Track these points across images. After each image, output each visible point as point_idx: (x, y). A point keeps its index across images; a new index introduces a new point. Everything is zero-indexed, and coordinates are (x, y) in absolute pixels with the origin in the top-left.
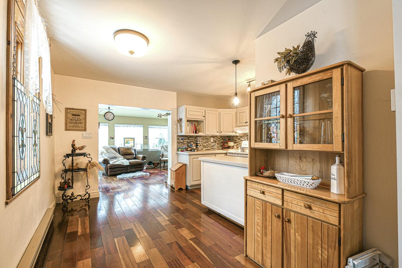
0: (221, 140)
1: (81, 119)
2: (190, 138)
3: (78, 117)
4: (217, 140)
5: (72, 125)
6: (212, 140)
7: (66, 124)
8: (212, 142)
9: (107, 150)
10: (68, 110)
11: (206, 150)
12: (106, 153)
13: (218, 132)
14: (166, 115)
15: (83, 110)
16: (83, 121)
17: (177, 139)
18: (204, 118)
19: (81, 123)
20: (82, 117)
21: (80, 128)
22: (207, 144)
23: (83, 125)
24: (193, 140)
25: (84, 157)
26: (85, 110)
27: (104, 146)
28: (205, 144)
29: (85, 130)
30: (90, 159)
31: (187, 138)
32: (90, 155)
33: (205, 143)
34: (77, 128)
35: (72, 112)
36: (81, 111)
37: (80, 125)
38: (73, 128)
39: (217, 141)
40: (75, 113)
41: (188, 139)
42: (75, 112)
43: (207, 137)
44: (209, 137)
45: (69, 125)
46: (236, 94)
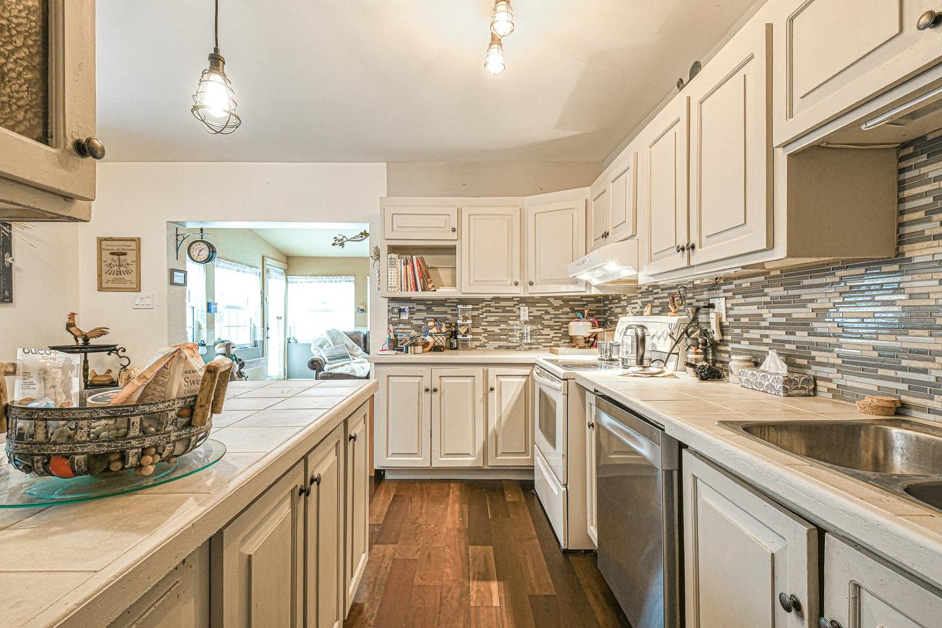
0: (567, 313)
1: (129, 262)
2: (435, 309)
3: (122, 257)
4: (547, 313)
5: (111, 277)
6: (524, 313)
7: (100, 276)
8: (526, 323)
9: (333, 339)
10: (102, 242)
11: (500, 347)
12: (331, 344)
13: (516, 284)
14: (361, 238)
15: (132, 240)
16: (133, 268)
17: (389, 311)
18: (454, 236)
19: (128, 272)
20: (131, 257)
21: (128, 285)
22: (503, 326)
23: (133, 277)
24: (445, 313)
25: (109, 354)
26: (137, 241)
27: (330, 329)
28: (496, 329)
29: (138, 289)
30: (125, 362)
31: (423, 307)
32: (124, 351)
33: (496, 323)
34: (123, 286)
35: (110, 248)
36: (129, 243)
37: (126, 277)
38: (113, 286)
39: (546, 317)
40: (115, 249)
41: (429, 310)
42: (116, 246)
43: (502, 304)
44: (511, 303)
45: (105, 277)
46: (216, 60)
